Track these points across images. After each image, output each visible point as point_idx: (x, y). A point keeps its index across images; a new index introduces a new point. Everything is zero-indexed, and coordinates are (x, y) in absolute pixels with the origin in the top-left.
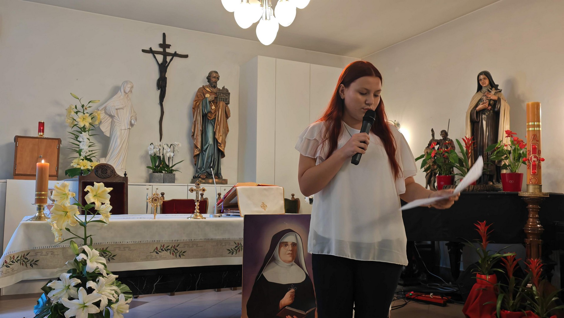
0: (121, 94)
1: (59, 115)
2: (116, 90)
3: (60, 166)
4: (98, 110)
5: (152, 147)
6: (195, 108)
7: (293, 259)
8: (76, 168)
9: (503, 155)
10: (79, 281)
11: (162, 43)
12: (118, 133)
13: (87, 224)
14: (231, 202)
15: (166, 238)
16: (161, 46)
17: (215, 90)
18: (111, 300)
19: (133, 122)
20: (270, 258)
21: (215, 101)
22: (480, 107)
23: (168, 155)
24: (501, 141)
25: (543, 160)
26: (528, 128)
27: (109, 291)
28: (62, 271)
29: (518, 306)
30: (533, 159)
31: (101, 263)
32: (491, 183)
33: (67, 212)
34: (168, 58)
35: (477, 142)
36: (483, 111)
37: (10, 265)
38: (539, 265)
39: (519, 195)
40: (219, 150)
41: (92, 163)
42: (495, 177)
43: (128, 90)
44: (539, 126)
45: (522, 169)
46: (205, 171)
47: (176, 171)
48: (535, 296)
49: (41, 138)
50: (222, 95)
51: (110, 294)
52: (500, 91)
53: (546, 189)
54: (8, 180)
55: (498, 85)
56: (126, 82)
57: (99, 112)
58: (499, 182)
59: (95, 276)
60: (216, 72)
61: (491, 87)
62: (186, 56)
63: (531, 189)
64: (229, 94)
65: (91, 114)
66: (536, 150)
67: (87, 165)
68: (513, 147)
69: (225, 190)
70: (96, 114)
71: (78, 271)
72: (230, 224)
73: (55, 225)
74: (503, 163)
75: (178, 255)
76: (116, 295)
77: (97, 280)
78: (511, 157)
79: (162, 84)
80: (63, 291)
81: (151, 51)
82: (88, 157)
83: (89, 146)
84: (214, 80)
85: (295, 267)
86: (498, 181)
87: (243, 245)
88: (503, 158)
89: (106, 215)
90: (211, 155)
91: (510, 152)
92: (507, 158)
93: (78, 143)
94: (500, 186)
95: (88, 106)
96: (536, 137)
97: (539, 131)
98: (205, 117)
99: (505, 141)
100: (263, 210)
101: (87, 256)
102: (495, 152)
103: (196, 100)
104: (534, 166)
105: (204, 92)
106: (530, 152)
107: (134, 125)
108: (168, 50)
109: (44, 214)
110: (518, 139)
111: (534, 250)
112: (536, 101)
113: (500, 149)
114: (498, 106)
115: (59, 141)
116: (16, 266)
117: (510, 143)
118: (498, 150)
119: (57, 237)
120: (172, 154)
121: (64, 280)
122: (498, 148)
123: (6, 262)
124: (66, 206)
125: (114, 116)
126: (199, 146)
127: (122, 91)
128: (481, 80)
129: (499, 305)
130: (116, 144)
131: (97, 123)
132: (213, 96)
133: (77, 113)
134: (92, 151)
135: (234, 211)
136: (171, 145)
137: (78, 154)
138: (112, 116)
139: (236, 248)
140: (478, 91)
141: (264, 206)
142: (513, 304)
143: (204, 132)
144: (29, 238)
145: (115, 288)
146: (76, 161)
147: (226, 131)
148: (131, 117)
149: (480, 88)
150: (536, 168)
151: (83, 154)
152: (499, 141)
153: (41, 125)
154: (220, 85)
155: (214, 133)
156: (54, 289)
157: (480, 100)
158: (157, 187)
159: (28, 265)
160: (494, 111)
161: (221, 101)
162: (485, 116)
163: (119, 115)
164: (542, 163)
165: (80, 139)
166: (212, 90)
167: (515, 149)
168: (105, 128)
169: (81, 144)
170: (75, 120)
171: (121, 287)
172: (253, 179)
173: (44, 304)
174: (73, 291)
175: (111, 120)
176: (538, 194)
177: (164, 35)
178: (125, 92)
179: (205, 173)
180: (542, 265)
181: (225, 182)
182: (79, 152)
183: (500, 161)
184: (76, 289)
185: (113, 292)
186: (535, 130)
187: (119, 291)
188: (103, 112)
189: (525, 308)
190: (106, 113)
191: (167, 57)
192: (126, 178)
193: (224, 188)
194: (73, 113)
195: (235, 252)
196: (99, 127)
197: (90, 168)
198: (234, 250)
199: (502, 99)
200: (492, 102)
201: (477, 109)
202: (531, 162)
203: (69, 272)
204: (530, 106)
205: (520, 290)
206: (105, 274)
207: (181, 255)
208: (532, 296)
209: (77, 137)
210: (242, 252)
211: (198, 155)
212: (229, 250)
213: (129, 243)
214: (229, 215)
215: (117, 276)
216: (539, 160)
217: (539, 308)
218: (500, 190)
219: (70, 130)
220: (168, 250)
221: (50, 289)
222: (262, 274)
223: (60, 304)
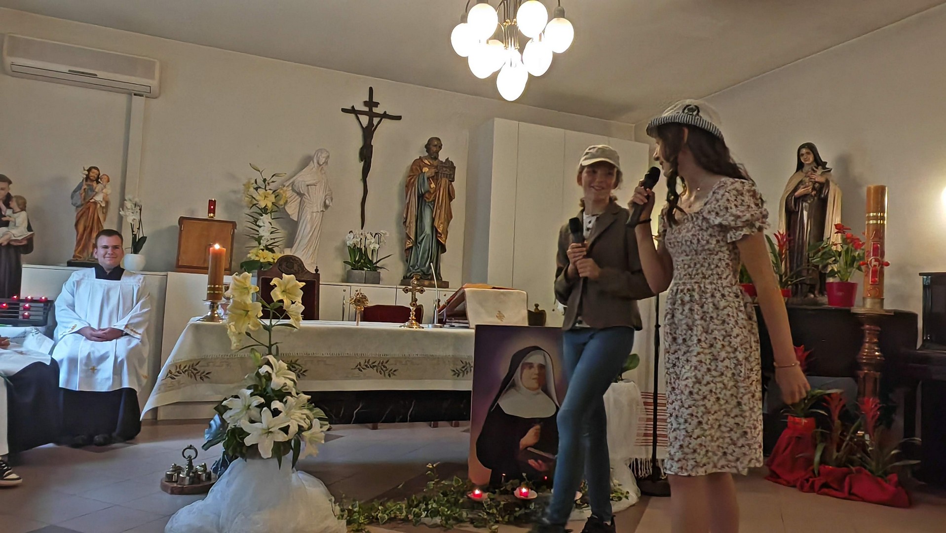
0: (313, 165)
1: (235, 192)
2: (306, 162)
3: (234, 258)
4: (284, 186)
5: (352, 236)
6: (408, 186)
7: (539, 385)
8: (254, 260)
9: (831, 258)
10: (262, 400)
11: (368, 100)
12: (309, 217)
13: (273, 328)
14: (455, 310)
15: (373, 352)
16: (366, 103)
17: (435, 163)
18: (302, 427)
19: (327, 202)
20: (508, 384)
21: (435, 178)
22: (801, 191)
23: (372, 247)
24: (828, 239)
25: (887, 264)
26: (869, 220)
27: (300, 415)
28: (241, 387)
29: (844, 459)
30: (874, 263)
31: (289, 379)
32: (812, 296)
33: (248, 311)
34: (376, 121)
35: (794, 239)
36: (804, 197)
37: (176, 376)
38: (876, 406)
39: (852, 311)
40: (438, 242)
41: (274, 254)
42: (818, 287)
43: (322, 161)
44: (883, 218)
45: (856, 277)
46: (419, 270)
47: (381, 268)
48: (868, 447)
49: (211, 220)
50: (444, 169)
51: (301, 418)
52: (830, 171)
53: (889, 305)
54: (170, 273)
55: (826, 163)
56: (321, 150)
57: (285, 188)
58: (823, 295)
59: (281, 395)
60: (438, 139)
61: (816, 165)
62: (399, 118)
63: (869, 303)
64: (455, 167)
65: (274, 192)
66: (879, 251)
67: (269, 257)
68: (845, 247)
69: (445, 295)
70: (281, 191)
71: (260, 388)
72: (457, 337)
73: (233, 328)
74: (829, 269)
75: (387, 374)
76: (308, 421)
77: (284, 400)
78: (842, 260)
79: (366, 154)
80: (241, 411)
81: (353, 111)
82: (270, 247)
83: (271, 233)
84: (434, 149)
85: (543, 396)
86: (821, 293)
87: (472, 364)
88: (830, 261)
89: (296, 317)
90: (428, 248)
91: (840, 254)
92: (835, 262)
93: (257, 228)
94: (824, 299)
95: (271, 181)
96: (879, 232)
97: (883, 224)
98: (421, 197)
99: (834, 238)
100: (499, 321)
101: (273, 369)
102: (820, 254)
103: (410, 176)
104: (874, 273)
105: (421, 165)
106: (870, 253)
107: (329, 206)
108: (375, 110)
109: (217, 314)
110: (852, 235)
111: (869, 386)
112: (880, 184)
113: (827, 250)
114: (825, 191)
115: (234, 224)
116: (183, 378)
117: (840, 241)
118: (825, 250)
119: (234, 343)
120: (377, 246)
121: (243, 398)
122: (824, 248)
123: (170, 372)
124: (248, 302)
125: (304, 195)
126: (413, 237)
127: (315, 161)
128: (803, 155)
129: (817, 458)
130: (305, 231)
131: (282, 202)
132: (433, 170)
133: (256, 189)
134: (274, 239)
135: (461, 321)
136: (376, 234)
137: (257, 242)
138: (300, 195)
139: (463, 369)
140: (797, 171)
141: (500, 316)
142: (837, 457)
143: (419, 218)
144: (198, 343)
145: (306, 411)
146: (254, 251)
147: (449, 217)
148: (325, 196)
149: (800, 166)
150: (878, 274)
151: (264, 243)
152: (825, 238)
153: (212, 203)
154: (442, 157)
155: (433, 220)
156: (231, 409)
157: (801, 182)
158: (358, 288)
159: (198, 378)
160: (820, 198)
161: (444, 177)
162: (807, 204)
163: (310, 194)
164: (886, 269)
165: (260, 223)
166: (431, 162)
167: (848, 249)
168: (292, 210)
169: (261, 230)
170: (254, 198)
171: (314, 412)
172: (484, 280)
173: (218, 428)
174: (254, 412)
175: (300, 199)
176: (878, 311)
177: (371, 89)
178: (318, 163)
179: (419, 272)
180: (879, 406)
181: (445, 285)
182: (259, 240)
183: (825, 266)
184: (259, 410)
185: (304, 417)
186: (877, 223)
187: (311, 416)
188: (290, 188)
189: (852, 463)
190: (293, 190)
191: (374, 118)
192: (317, 275)
193: (444, 293)
194: (252, 189)
195: (461, 374)
196: (284, 208)
197: (272, 260)
198: (461, 371)
199: (832, 181)
200: (817, 185)
201: (796, 194)
202: (870, 266)
203: (249, 388)
204: (872, 191)
205: (848, 438)
206: (294, 393)
207: (391, 374)
208: (863, 446)
209: (256, 221)
210: (471, 375)
211: (411, 248)
212: (454, 371)
213: (324, 356)
214: (454, 326)
215: (309, 397)
216: (882, 265)
217: (874, 464)
218: (823, 304)
219: (248, 211)
220: (374, 366)
221: (226, 408)
222: (498, 404)
223: (238, 428)
